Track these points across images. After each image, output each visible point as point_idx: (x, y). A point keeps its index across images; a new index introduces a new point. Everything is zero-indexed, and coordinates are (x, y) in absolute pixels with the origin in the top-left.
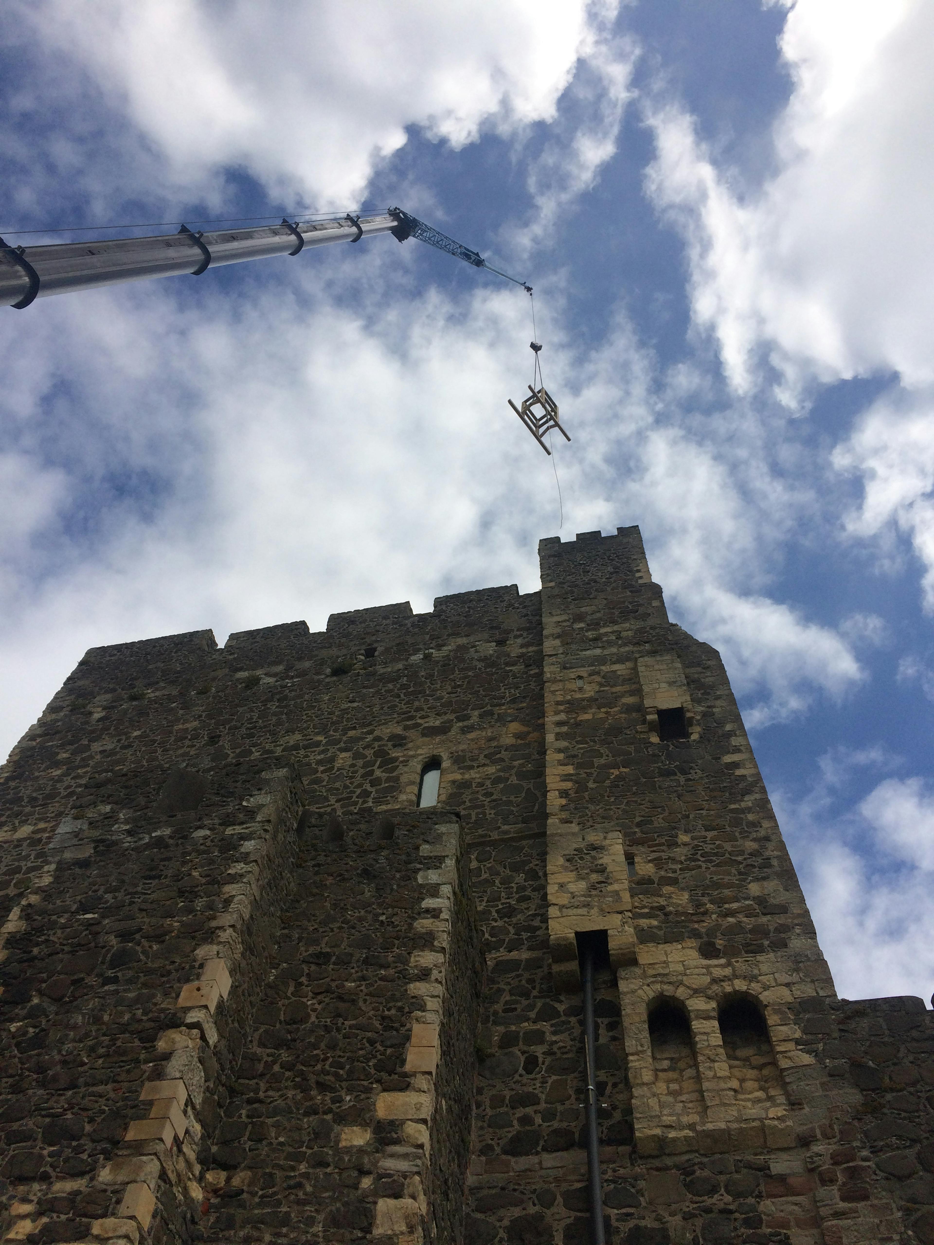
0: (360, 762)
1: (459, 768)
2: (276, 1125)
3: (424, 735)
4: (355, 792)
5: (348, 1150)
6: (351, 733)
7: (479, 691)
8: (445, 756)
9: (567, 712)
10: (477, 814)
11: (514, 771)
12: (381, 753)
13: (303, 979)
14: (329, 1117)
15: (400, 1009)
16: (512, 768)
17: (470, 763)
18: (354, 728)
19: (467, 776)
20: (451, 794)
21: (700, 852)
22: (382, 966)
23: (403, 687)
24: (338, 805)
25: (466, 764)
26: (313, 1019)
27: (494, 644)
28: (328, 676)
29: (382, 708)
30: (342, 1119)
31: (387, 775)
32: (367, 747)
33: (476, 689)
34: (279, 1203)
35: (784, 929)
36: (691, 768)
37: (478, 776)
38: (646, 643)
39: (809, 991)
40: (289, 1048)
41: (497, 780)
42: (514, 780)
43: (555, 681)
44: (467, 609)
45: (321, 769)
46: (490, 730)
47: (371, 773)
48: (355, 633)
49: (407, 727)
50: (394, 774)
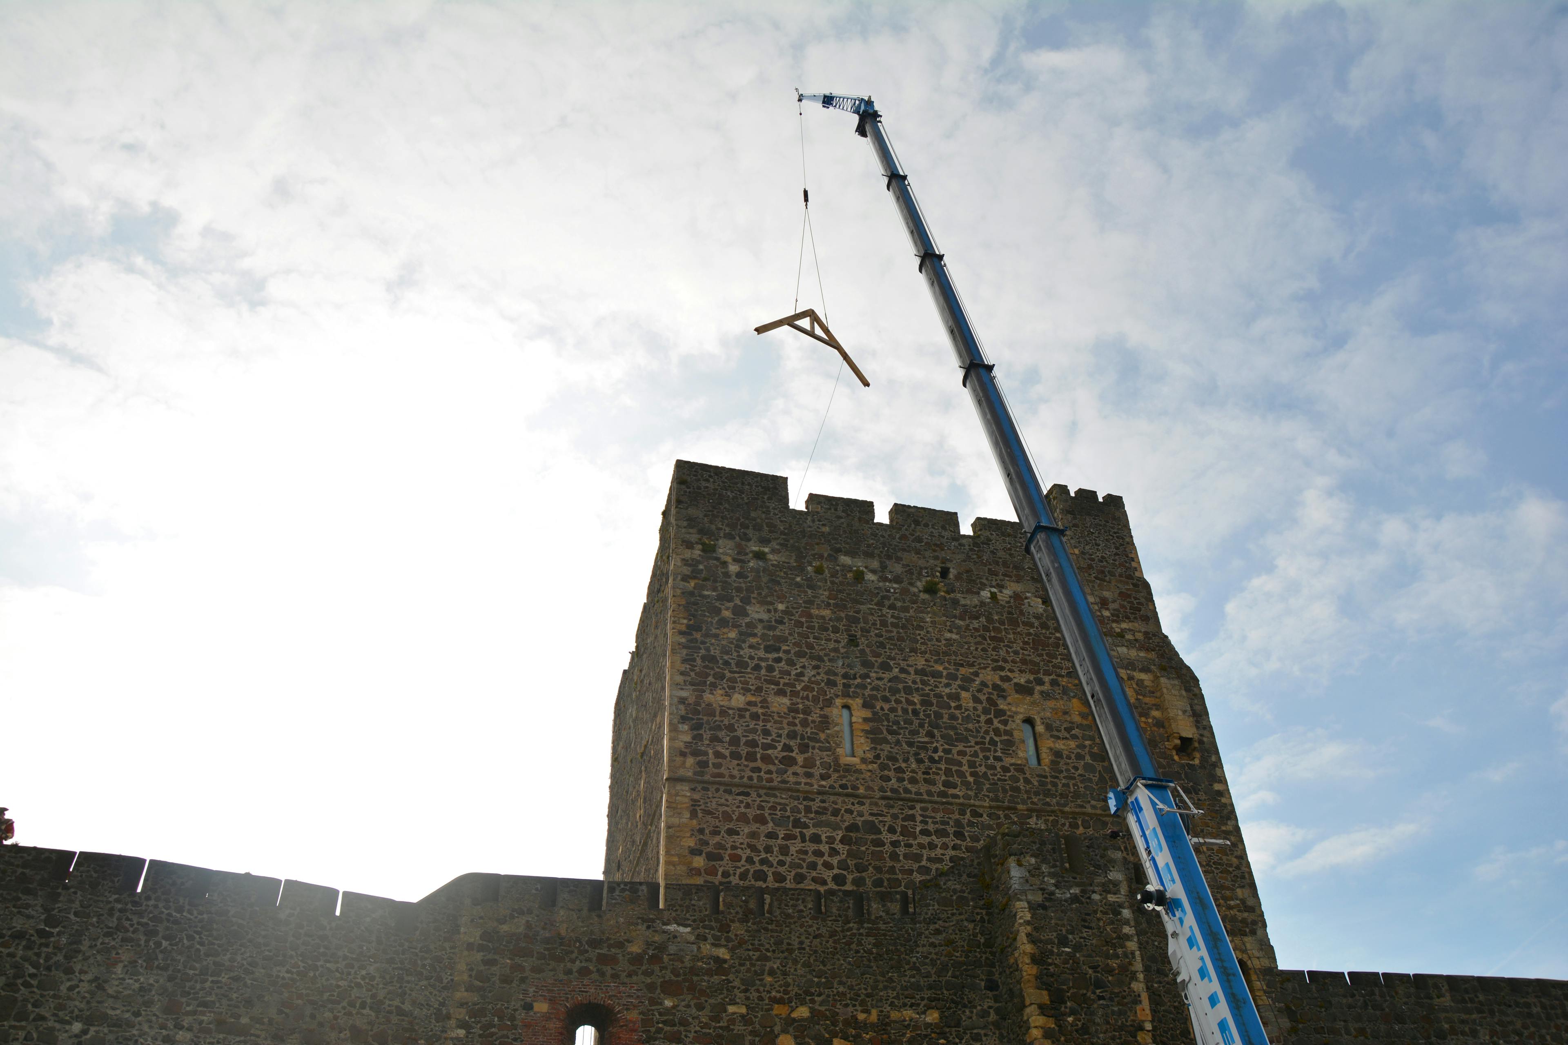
0: (980, 707)
1: (1052, 736)
3: (1017, 692)
4: (985, 738)
6: (963, 671)
7: (1042, 655)
8: (1037, 720)
10: (1074, 785)
11: (1087, 750)
12: (991, 702)
16: (1085, 747)
17: (1056, 733)
18: (962, 665)
19: (1057, 746)
20: (1051, 761)
23: (986, 628)
24: (977, 748)
25: (1054, 733)
27: (1040, 600)
28: (920, 591)
29: (976, 649)
31: (1003, 727)
32: (979, 691)
33: (1040, 651)
36: (1199, 790)
37: (1064, 748)
38: (1153, 650)
39: (1266, 963)
42: (1088, 759)
44: (1009, 546)
45: (953, 704)
46: (1061, 702)
47: (989, 722)
48: (925, 541)
49: (1002, 679)
50: (1007, 728)
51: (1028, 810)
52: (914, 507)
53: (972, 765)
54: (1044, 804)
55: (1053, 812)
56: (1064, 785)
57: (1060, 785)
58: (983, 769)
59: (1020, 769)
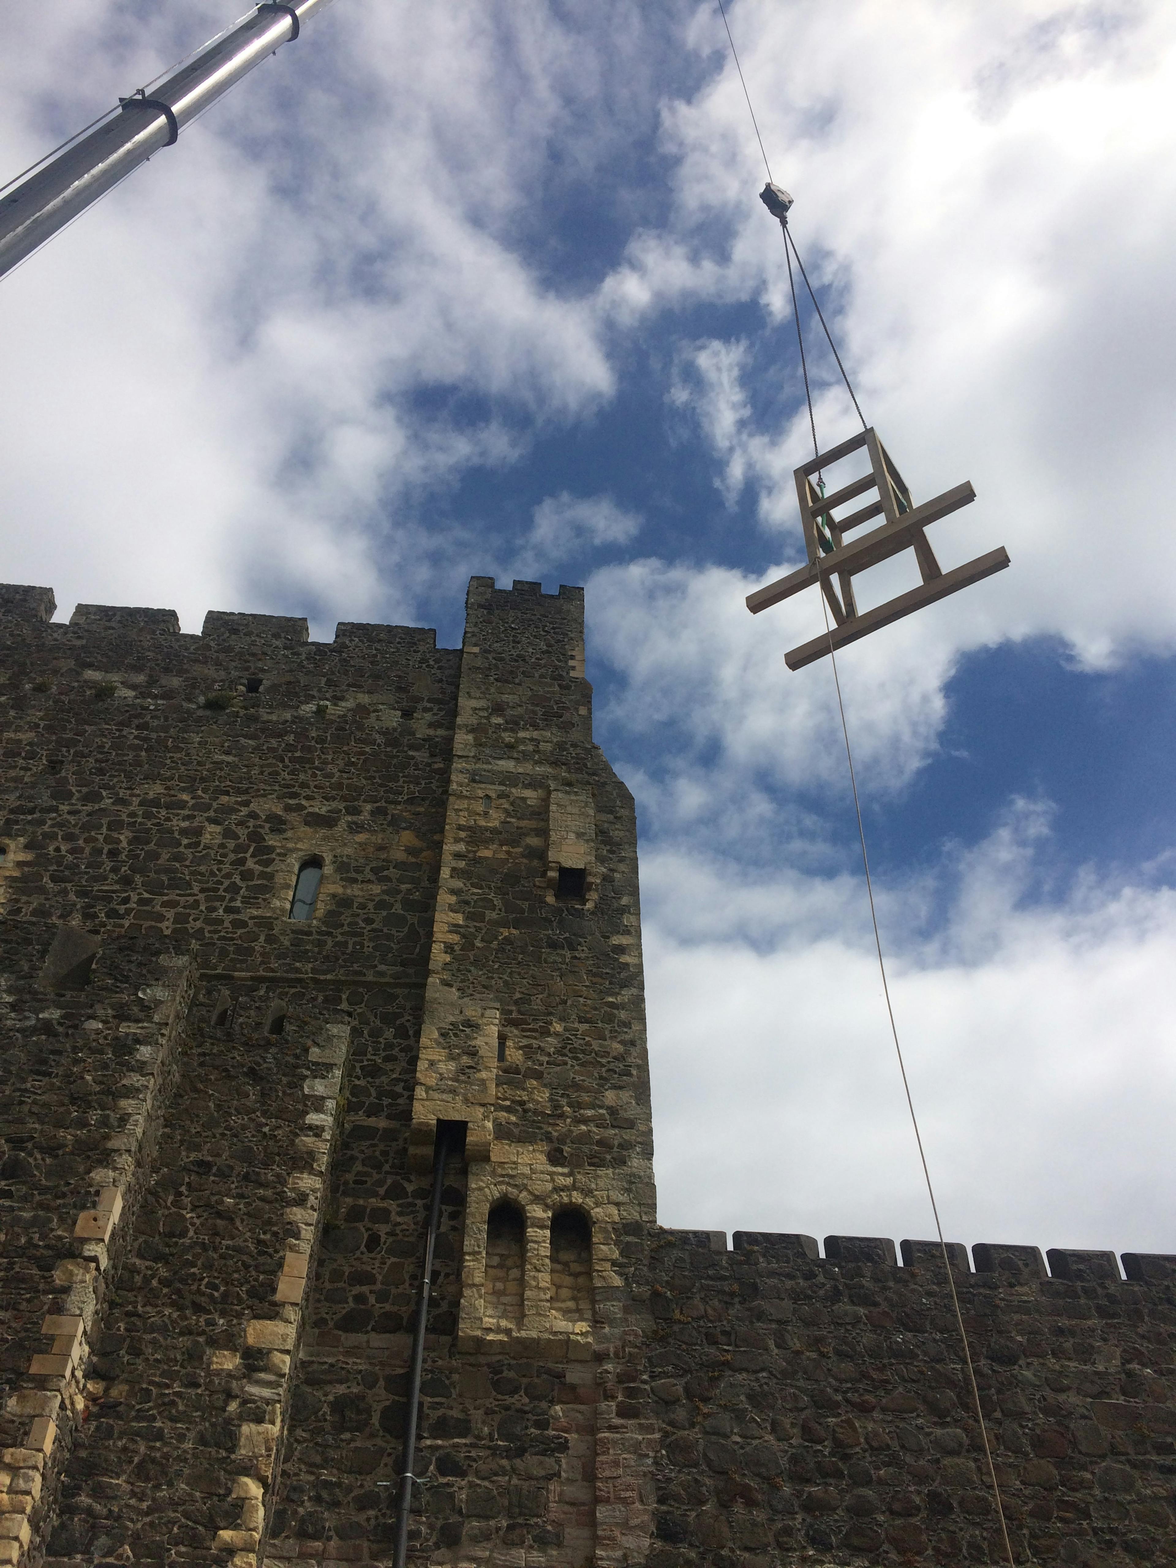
0: (231, 844)
1: (341, 879)
2: (154, 1342)
3: (307, 823)
4: (222, 883)
5: (218, 1373)
6: (225, 799)
7: (375, 777)
8: (328, 858)
9: (468, 843)
10: (355, 944)
11: (399, 897)
12: (255, 837)
13: (183, 1189)
14: (201, 1339)
15: (275, 1234)
16: (399, 892)
17: (354, 875)
18: (227, 793)
19: (349, 891)
20: (329, 911)
21: (569, 1047)
22: (261, 1185)
23: (290, 748)
24: (201, 897)
25: (349, 875)
26: (191, 1233)
27: (399, 713)
28: (199, 707)
29: (262, 773)
30: (214, 1343)
31: (261, 868)
32: (241, 823)
33: (372, 773)
34: (153, 1418)
35: (626, 1146)
36: (580, 944)
37: (360, 893)
38: (563, 764)
39: (633, 1214)
40: (167, 1263)
41: (381, 905)
42: (398, 908)
43: (461, 797)
44: (374, 652)
45: (185, 841)
46: (380, 836)
47: (242, 862)
48: (237, 649)
49: (288, 809)
50: (268, 870)
51: (252, 978)
52: (240, 614)
53: (180, 919)
54: (287, 972)
55: (300, 980)
56: (337, 944)
57: (330, 943)
58: (199, 924)
59: (266, 923)
